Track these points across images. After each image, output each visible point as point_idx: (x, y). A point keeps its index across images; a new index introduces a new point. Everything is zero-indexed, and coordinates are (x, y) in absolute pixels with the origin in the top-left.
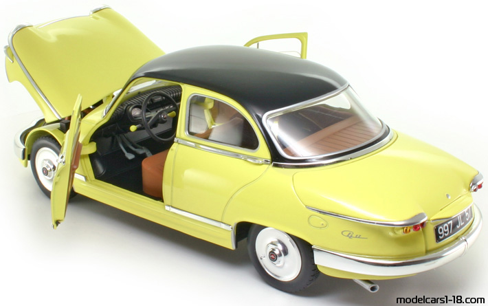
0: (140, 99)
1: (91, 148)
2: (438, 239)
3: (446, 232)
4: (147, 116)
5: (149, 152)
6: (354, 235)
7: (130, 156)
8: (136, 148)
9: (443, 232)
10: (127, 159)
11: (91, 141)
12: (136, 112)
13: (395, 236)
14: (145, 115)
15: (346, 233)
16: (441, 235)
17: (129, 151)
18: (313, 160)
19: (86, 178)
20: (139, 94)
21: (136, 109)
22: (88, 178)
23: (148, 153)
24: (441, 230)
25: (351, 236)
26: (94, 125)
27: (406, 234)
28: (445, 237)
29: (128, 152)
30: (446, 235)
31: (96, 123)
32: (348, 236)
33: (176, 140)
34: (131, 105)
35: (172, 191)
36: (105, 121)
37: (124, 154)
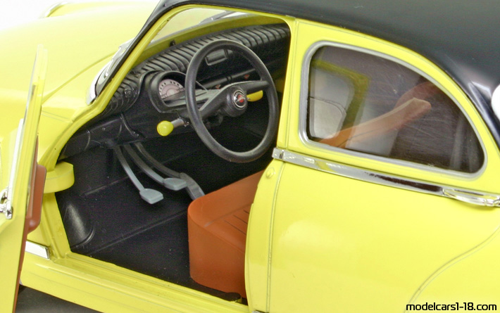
0: (175, 57)
1: (61, 179)
4: (198, 99)
5: (196, 185)
7: (153, 196)
8: (164, 176)
10: (144, 203)
11: (59, 162)
12: (168, 90)
14: (194, 96)
17: (150, 183)
19: (49, 250)
20: (172, 45)
21: (168, 82)
22: (55, 251)
23: (195, 189)
26: (69, 122)
29: (146, 186)
31: (74, 116)
33: (275, 153)
34: (155, 72)
35: (269, 276)
36: (96, 111)
37: (137, 191)
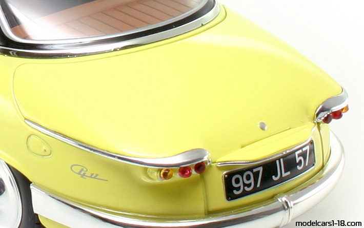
2: (230, 193)
3: (249, 185)
6: (88, 174)
9: (241, 184)
13: (148, 181)
15: (77, 169)
16: (238, 189)
18: (55, 47)
24: (237, 181)
25: (84, 174)
27: (165, 181)
28: (245, 194)
30: (247, 189)
32: (79, 173)
